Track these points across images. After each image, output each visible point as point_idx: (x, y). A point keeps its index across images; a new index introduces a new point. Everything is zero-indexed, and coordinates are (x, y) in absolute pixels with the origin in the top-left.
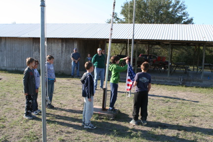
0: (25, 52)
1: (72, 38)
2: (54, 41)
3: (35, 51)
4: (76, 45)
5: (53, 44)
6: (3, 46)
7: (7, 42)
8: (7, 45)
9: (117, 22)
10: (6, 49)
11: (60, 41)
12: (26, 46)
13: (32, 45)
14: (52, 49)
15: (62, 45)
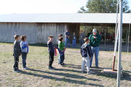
0: (32, 32)
1: (64, 23)
2: (51, 25)
3: (39, 31)
4: (66, 27)
5: (50, 27)
6: (18, 28)
7: (20, 25)
8: (20, 27)
9: (83, 12)
10: (19, 30)
11: (55, 24)
12: (32, 28)
13: (36, 27)
14: (50, 30)
15: (57, 27)
